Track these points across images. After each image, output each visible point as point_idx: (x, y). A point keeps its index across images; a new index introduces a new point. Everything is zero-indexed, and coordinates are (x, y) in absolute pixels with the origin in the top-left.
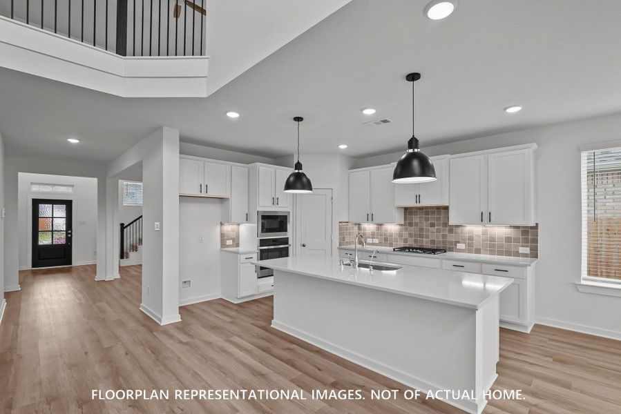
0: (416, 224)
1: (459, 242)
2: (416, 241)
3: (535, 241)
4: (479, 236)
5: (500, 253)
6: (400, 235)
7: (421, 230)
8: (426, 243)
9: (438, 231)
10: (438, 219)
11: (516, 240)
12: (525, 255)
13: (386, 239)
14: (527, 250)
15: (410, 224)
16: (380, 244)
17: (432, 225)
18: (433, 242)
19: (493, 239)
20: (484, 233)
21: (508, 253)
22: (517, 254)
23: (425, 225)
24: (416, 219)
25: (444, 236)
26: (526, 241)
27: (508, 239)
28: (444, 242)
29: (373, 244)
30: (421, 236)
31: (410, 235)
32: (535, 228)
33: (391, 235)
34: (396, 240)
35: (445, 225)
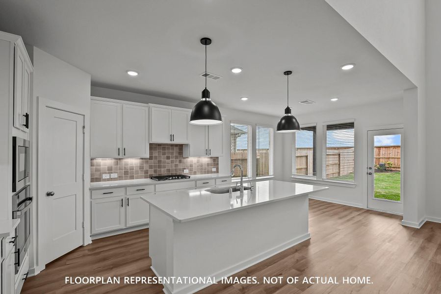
0: (156, 157)
1: (185, 169)
2: (155, 171)
3: (218, 164)
4: (195, 164)
6: (141, 168)
7: (160, 162)
8: (164, 172)
9: (172, 162)
10: (172, 153)
11: (211, 165)
13: (126, 173)
14: (214, 170)
16: (120, 178)
17: (168, 158)
18: (169, 170)
19: (202, 165)
20: (198, 162)
21: (208, 172)
22: (212, 172)
23: (163, 158)
24: (156, 153)
25: (176, 166)
26: (215, 165)
27: (208, 165)
28: (176, 170)
29: (111, 179)
30: (160, 167)
31: (151, 167)
32: (218, 158)
33: (132, 168)
34: (137, 172)
35: (176, 157)
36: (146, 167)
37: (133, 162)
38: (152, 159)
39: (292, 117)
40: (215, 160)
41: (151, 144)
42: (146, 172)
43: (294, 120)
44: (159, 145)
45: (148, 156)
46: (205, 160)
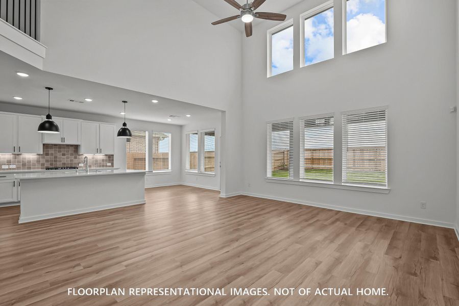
0: (52, 154)
1: (80, 163)
2: (51, 164)
3: (113, 160)
4: (90, 160)
5: (100, 166)
6: (38, 161)
7: (56, 157)
8: (59, 165)
9: (68, 158)
10: (67, 152)
11: (106, 161)
12: (109, 166)
13: (24, 165)
14: (109, 164)
15: (47, 154)
16: (18, 168)
17: (64, 155)
18: (64, 163)
19: (96, 161)
20: (93, 158)
21: (103, 166)
22: (107, 166)
23: (59, 155)
24: (51, 151)
25: (71, 160)
26: (109, 161)
27: (103, 160)
28: (71, 163)
29: (9, 169)
30: (56, 161)
31: (47, 161)
32: (113, 155)
33: (29, 162)
34: (34, 165)
35: (72, 154)
36: (42, 161)
37: (30, 156)
38: (48, 155)
39: (128, 129)
40: (110, 158)
41: (44, 145)
42: (43, 165)
43: (127, 131)
44: (55, 145)
45: (42, 153)
46: (100, 157)
